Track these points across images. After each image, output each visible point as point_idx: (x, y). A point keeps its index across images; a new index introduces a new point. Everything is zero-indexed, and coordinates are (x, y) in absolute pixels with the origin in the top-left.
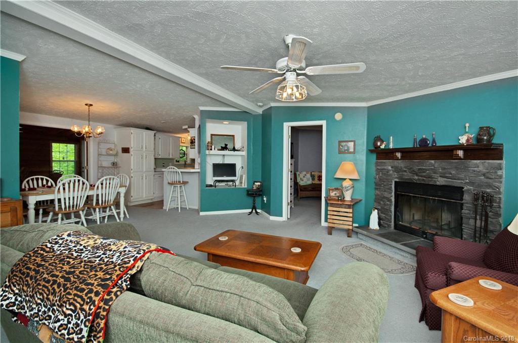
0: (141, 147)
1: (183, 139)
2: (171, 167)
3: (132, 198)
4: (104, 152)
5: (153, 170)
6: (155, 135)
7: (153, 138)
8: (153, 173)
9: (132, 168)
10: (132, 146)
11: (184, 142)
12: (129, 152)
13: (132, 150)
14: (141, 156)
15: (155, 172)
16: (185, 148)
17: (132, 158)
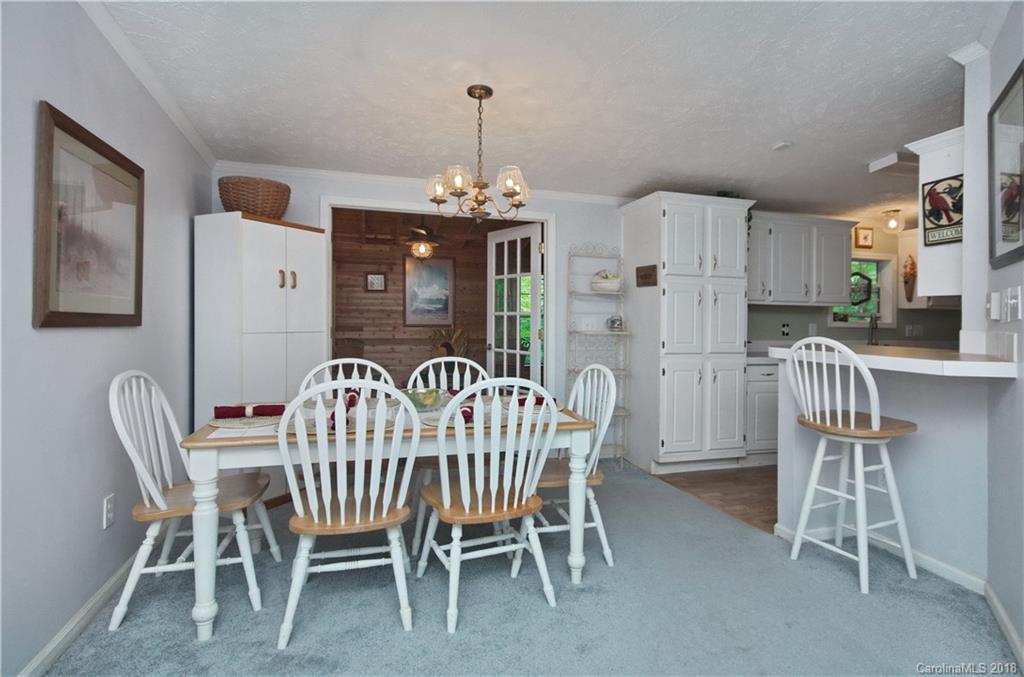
0: (697, 261)
1: (862, 233)
2: (813, 340)
3: (662, 450)
4: (582, 286)
5: (743, 349)
6: (749, 219)
7: (744, 226)
8: (743, 360)
9: (664, 337)
10: (665, 258)
11: (869, 243)
12: (655, 283)
13: (665, 272)
14: (696, 295)
15: (749, 354)
16: (874, 266)
17: (664, 300)
